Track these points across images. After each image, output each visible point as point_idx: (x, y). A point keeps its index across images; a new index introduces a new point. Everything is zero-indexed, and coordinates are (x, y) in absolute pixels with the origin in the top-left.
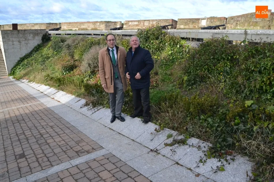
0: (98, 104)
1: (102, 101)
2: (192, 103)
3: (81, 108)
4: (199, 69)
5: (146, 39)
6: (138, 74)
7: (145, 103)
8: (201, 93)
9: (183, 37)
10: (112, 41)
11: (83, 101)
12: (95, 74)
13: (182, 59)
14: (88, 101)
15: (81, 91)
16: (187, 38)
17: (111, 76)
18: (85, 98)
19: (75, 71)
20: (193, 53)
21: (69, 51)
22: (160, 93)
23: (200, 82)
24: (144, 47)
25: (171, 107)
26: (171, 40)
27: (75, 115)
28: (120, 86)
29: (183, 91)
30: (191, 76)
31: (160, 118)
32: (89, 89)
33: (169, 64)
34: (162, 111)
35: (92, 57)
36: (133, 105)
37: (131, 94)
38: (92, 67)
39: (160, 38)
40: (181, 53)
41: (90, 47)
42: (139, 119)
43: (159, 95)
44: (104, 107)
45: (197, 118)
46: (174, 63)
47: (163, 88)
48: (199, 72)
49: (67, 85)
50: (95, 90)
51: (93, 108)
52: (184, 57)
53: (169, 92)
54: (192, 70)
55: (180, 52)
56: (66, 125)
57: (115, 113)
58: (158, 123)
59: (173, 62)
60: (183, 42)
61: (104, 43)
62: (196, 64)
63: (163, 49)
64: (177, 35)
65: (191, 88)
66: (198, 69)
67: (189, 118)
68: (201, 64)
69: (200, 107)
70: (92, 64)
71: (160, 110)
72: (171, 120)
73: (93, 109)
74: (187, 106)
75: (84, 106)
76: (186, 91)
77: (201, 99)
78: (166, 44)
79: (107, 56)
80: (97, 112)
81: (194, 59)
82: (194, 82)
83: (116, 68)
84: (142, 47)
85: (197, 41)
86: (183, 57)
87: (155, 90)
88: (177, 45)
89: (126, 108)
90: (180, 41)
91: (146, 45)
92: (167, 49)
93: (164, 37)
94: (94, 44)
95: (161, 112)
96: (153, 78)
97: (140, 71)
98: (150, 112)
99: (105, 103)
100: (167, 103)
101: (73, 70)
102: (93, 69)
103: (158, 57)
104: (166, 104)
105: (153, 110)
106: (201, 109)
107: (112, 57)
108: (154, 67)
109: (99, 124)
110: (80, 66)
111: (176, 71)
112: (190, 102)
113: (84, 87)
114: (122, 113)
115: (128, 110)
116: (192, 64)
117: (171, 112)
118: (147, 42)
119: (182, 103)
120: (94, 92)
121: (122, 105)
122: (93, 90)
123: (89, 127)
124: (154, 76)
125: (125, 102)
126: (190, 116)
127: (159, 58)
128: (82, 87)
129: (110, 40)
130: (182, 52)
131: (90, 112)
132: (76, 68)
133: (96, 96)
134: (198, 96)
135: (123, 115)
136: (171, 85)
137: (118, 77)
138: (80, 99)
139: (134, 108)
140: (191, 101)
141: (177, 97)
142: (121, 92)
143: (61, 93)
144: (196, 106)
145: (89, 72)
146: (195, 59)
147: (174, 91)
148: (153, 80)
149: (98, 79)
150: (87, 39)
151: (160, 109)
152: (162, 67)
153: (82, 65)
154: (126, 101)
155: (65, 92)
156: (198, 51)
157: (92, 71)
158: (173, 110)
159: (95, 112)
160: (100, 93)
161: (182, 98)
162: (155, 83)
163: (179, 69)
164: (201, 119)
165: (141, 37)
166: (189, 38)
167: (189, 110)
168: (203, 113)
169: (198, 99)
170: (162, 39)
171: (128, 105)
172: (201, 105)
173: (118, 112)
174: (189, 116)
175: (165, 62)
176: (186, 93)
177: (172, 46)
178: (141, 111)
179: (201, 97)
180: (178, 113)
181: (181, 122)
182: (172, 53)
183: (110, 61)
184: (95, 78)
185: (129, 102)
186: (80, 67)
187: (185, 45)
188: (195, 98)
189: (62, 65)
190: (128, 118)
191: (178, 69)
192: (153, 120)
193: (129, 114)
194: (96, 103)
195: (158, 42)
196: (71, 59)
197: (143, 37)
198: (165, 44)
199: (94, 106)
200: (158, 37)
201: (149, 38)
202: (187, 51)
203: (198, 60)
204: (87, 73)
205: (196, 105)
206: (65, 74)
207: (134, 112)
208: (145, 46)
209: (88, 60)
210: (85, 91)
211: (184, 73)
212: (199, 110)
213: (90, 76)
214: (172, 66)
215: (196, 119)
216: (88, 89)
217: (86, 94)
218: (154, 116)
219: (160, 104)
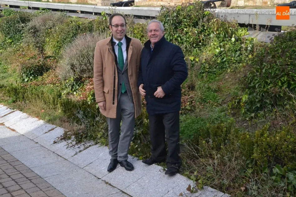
0: (86, 137)
1: (94, 132)
2: (257, 142)
3: (55, 142)
4: (271, 82)
5: (175, 25)
6: (160, 89)
7: (171, 138)
8: (274, 125)
9: (242, 22)
10: (120, 28)
11: (59, 131)
12: (82, 84)
13: (240, 63)
14: (68, 132)
15: (56, 113)
16: (250, 25)
17: (114, 90)
18: (64, 125)
19: (46, 76)
20: (260, 53)
21: (35, 40)
22: (197, 123)
23: (272, 106)
24: (171, 40)
25: (218, 149)
26: (220, 28)
27: (43, 156)
28: (128, 106)
29: (239, 121)
30: (255, 94)
31: (197, 168)
32: (71, 109)
33: (215, 71)
34: (202, 155)
35: (78, 52)
36: (149, 141)
37: (146, 121)
38: (78, 70)
39: (200, 23)
40: (238, 53)
41: (75, 35)
42: (160, 168)
43: (195, 127)
44: (96, 144)
45: (267, 171)
46: (224, 69)
47: (202, 113)
48: (271, 88)
49: (30, 102)
50: (82, 113)
51: (76, 143)
52: (243, 59)
53: (213, 122)
54: (257, 83)
55: (236, 51)
56: (25, 174)
57: (117, 154)
58: (192, 177)
59: (222, 68)
60: (242, 32)
61: (99, 30)
62: (265, 73)
63: (205, 43)
64: (232, 19)
65: (255, 115)
66: (269, 82)
67: (250, 171)
68: (275, 73)
69: (272, 152)
70: (77, 66)
71: (197, 153)
72: (217, 171)
73: (76, 146)
74: (246, 147)
75: (61, 140)
76: (244, 121)
77: (274, 137)
78: (212, 35)
79: (108, 54)
80: (84, 152)
81: (262, 64)
82: (261, 105)
83: (124, 76)
84: (167, 39)
85: (270, 30)
86: (241, 59)
87: (188, 116)
88: (231, 37)
89: (137, 146)
90: (237, 31)
91: (176, 36)
92: (212, 44)
93: (209, 23)
94: (81, 30)
95: (200, 156)
96: (186, 95)
97: (164, 84)
98: (180, 155)
99: (99, 136)
100: (211, 141)
101: (41, 74)
102: (79, 75)
103: (195, 58)
104: (208, 142)
105: (185, 152)
106: (274, 154)
107: (117, 56)
108: (189, 76)
109: (87, 174)
110: (56, 67)
111: (226, 84)
112: (253, 142)
113: (61, 105)
114: (129, 155)
115: (139, 149)
116: (258, 74)
117: (217, 158)
118: (176, 31)
119: (238, 142)
120: (80, 116)
121: (131, 140)
122: (79, 112)
123: (68, 179)
124: (188, 91)
125: (136, 135)
126: (252, 168)
127: (197, 60)
128: (59, 105)
129: (117, 26)
130: (240, 50)
131: (71, 152)
132: (47, 71)
133: (83, 124)
134: (268, 130)
135: (130, 158)
136: (217, 109)
137: (126, 91)
138: (54, 126)
139: (151, 147)
140: (254, 140)
141: (228, 131)
142: (130, 117)
143: (18, 114)
144: (263, 150)
145: (72, 79)
146: (264, 64)
147: (223, 120)
148: (186, 99)
149: (88, 93)
150: (69, 20)
151: (197, 150)
152: (203, 77)
153: (59, 67)
154: (136, 133)
155: (26, 112)
156: (270, 48)
157: (78, 78)
158: (220, 154)
159: (80, 151)
160: (91, 117)
161: (237, 133)
162: (190, 104)
163: (234, 81)
164: (274, 175)
165: (167, 21)
166: (255, 25)
167: (250, 156)
168: (277, 163)
169: (268, 137)
170: (204, 27)
171: (139, 141)
172: (274, 148)
173: (122, 152)
174: (250, 166)
175: (208, 67)
176: (245, 124)
177: (221, 39)
178: (164, 153)
179: (273, 133)
180: (230, 160)
181: (236, 176)
182: (220, 52)
183: (114, 63)
184: (83, 91)
185: (142, 136)
186: (54, 70)
187: (246, 37)
188: (262, 135)
189: (22, 64)
190: (139, 165)
191: (231, 81)
192: (184, 169)
193: (141, 157)
194: (82, 136)
195: (196, 32)
196: (39, 54)
197: (170, 22)
198: (209, 35)
199: (79, 141)
200: (197, 22)
201: (180, 23)
202: (249, 48)
203: (271, 66)
204: (68, 81)
205: (265, 148)
206: (27, 81)
207: (150, 155)
208: (174, 38)
209: (71, 58)
210: (63, 114)
211: (242, 88)
212: (270, 156)
213: (72, 87)
214: (221, 76)
215: (265, 173)
216: (68, 110)
217: (65, 118)
218: (186, 163)
219: (198, 142)
